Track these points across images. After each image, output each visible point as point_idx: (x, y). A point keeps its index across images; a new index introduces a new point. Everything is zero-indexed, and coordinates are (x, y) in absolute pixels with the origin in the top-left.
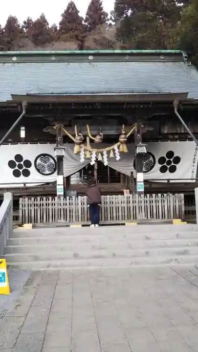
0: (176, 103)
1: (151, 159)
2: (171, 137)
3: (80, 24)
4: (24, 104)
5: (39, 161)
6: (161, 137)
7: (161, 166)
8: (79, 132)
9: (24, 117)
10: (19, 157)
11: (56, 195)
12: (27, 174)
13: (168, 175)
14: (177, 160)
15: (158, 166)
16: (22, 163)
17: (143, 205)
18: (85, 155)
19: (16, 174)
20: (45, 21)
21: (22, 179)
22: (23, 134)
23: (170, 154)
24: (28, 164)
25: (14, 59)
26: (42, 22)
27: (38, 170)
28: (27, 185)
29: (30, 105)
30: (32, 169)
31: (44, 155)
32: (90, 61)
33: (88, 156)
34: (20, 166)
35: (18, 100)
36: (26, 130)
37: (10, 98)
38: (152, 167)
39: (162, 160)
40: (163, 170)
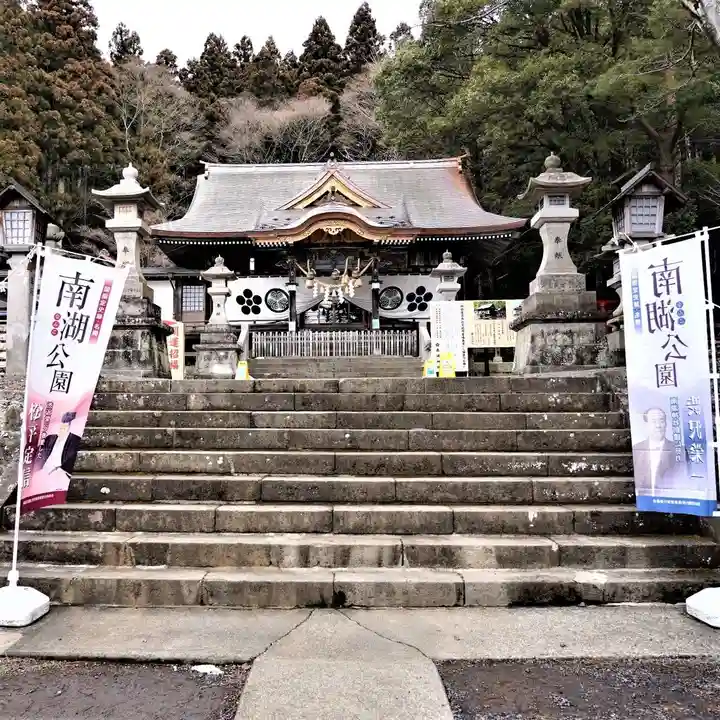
1: (399, 295)
2: (422, 270)
5: (269, 297)
6: (411, 270)
7: (409, 303)
8: (312, 267)
10: (248, 293)
11: (288, 330)
12: (257, 311)
13: (416, 314)
14: (429, 297)
15: (405, 304)
16: (251, 299)
17: (374, 341)
18: (318, 290)
19: (245, 311)
20: (276, 52)
21: (252, 316)
22: (252, 267)
23: (421, 290)
24: (258, 299)
27: (269, 307)
28: (257, 323)
30: (262, 306)
31: (276, 290)
33: (322, 290)
34: (250, 303)
36: (255, 262)
38: (398, 305)
39: (410, 297)
40: (411, 308)
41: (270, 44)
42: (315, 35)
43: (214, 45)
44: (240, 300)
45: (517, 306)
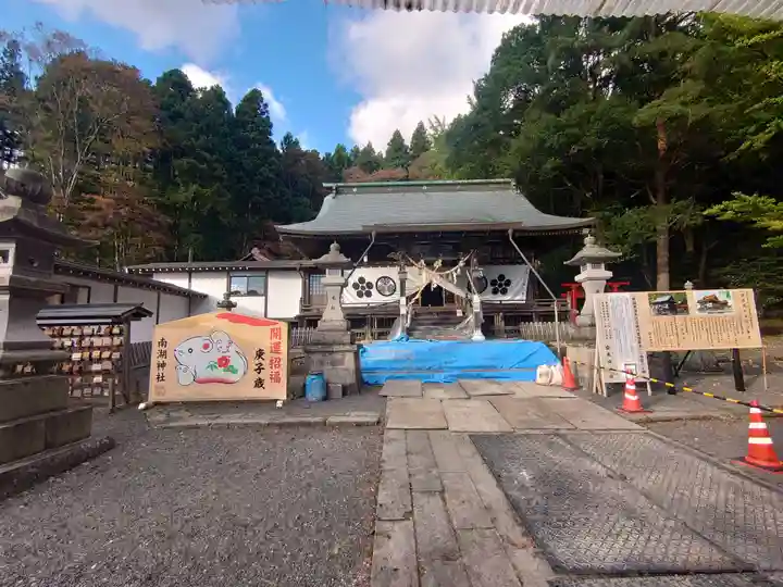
0: (510, 232)
1: (484, 281)
3: (406, 153)
4: (373, 234)
5: (379, 283)
7: (493, 288)
9: (373, 245)
10: (362, 280)
12: (369, 294)
13: (499, 298)
14: (508, 283)
15: (490, 288)
16: (365, 285)
19: (360, 295)
20: (372, 150)
21: (365, 299)
22: (366, 260)
23: (502, 277)
24: (370, 285)
25: (355, 190)
26: (369, 150)
27: (379, 292)
28: (370, 305)
29: (378, 234)
30: (374, 291)
31: (385, 277)
32: (424, 191)
34: (363, 288)
35: (368, 230)
37: (360, 229)
38: (485, 289)
39: (493, 283)
40: (495, 292)
41: (369, 145)
42: (393, 141)
43: (340, 150)
44: (355, 286)
45: (701, 298)
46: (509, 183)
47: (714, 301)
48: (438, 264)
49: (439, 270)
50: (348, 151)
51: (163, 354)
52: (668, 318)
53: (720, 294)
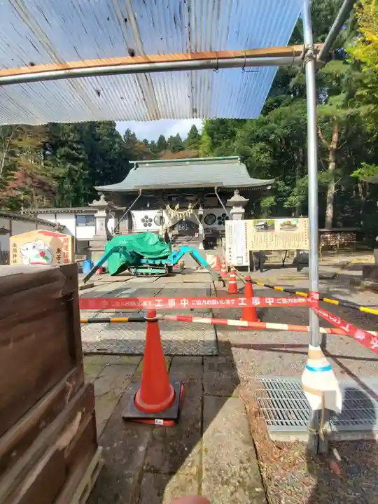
0: (216, 188)
1: (214, 217)
4: (140, 190)
5: (156, 219)
10: (146, 217)
12: (150, 225)
15: (217, 221)
19: (145, 225)
21: (148, 227)
22: (148, 206)
23: (224, 215)
24: (151, 220)
27: (156, 223)
28: (149, 231)
30: (153, 223)
34: (147, 221)
35: (137, 188)
36: (150, 203)
37: (134, 188)
38: (214, 222)
39: (219, 218)
40: (219, 224)
41: (178, 135)
42: (191, 131)
43: (162, 138)
44: (143, 220)
45: (282, 223)
46: (237, 159)
47: (289, 224)
48: (177, 206)
49: (177, 210)
50: (167, 140)
51: (15, 250)
52: (263, 234)
53: (293, 221)
